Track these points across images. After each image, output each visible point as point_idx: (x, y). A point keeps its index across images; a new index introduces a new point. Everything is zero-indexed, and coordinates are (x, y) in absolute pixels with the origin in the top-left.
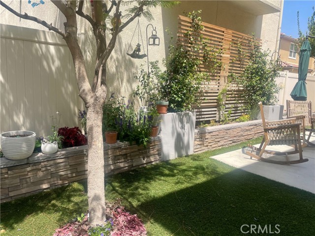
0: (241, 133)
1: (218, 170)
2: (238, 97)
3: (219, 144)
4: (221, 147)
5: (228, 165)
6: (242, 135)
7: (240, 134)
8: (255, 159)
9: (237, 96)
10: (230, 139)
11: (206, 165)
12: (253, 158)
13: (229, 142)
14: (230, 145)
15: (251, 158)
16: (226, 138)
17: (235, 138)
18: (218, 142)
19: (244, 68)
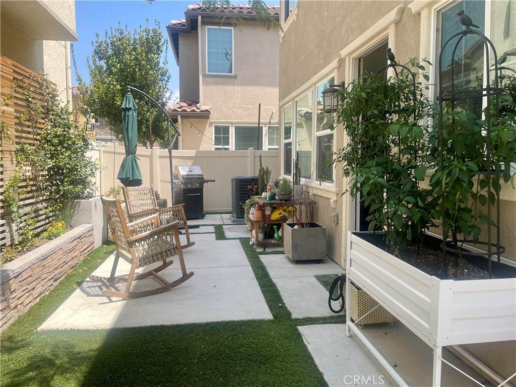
0: (64, 259)
1: (77, 350)
2: (37, 190)
3: (35, 293)
4: (38, 300)
5: (88, 331)
6: (66, 263)
7: (62, 261)
8: (117, 299)
9: (34, 188)
10: (50, 277)
11: (47, 350)
12: (113, 299)
13: (49, 283)
14: (52, 288)
15: (111, 301)
16: (44, 276)
17: (57, 272)
18: (33, 289)
19: (39, 134)
